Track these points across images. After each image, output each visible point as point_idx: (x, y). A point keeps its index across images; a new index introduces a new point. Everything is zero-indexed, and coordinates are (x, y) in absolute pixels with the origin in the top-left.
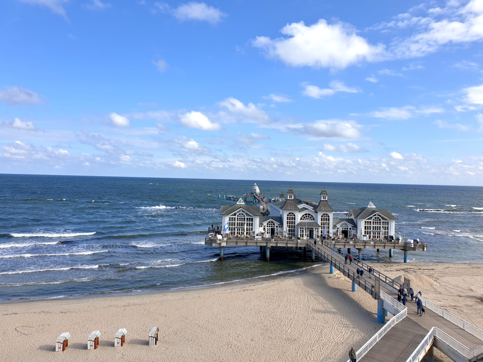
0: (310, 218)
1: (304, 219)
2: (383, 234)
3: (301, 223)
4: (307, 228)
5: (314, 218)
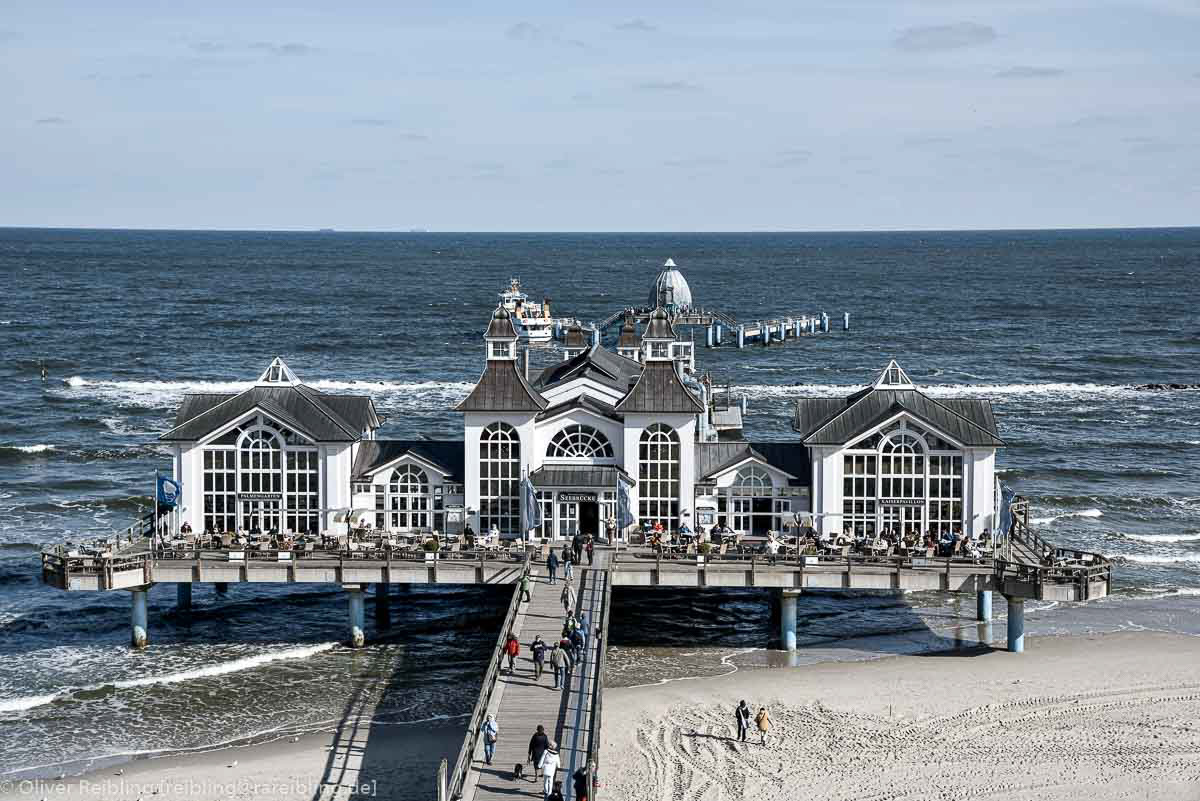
0: (594, 445)
1: (566, 451)
2: (934, 514)
3: (548, 468)
4: (566, 494)
5: (609, 450)
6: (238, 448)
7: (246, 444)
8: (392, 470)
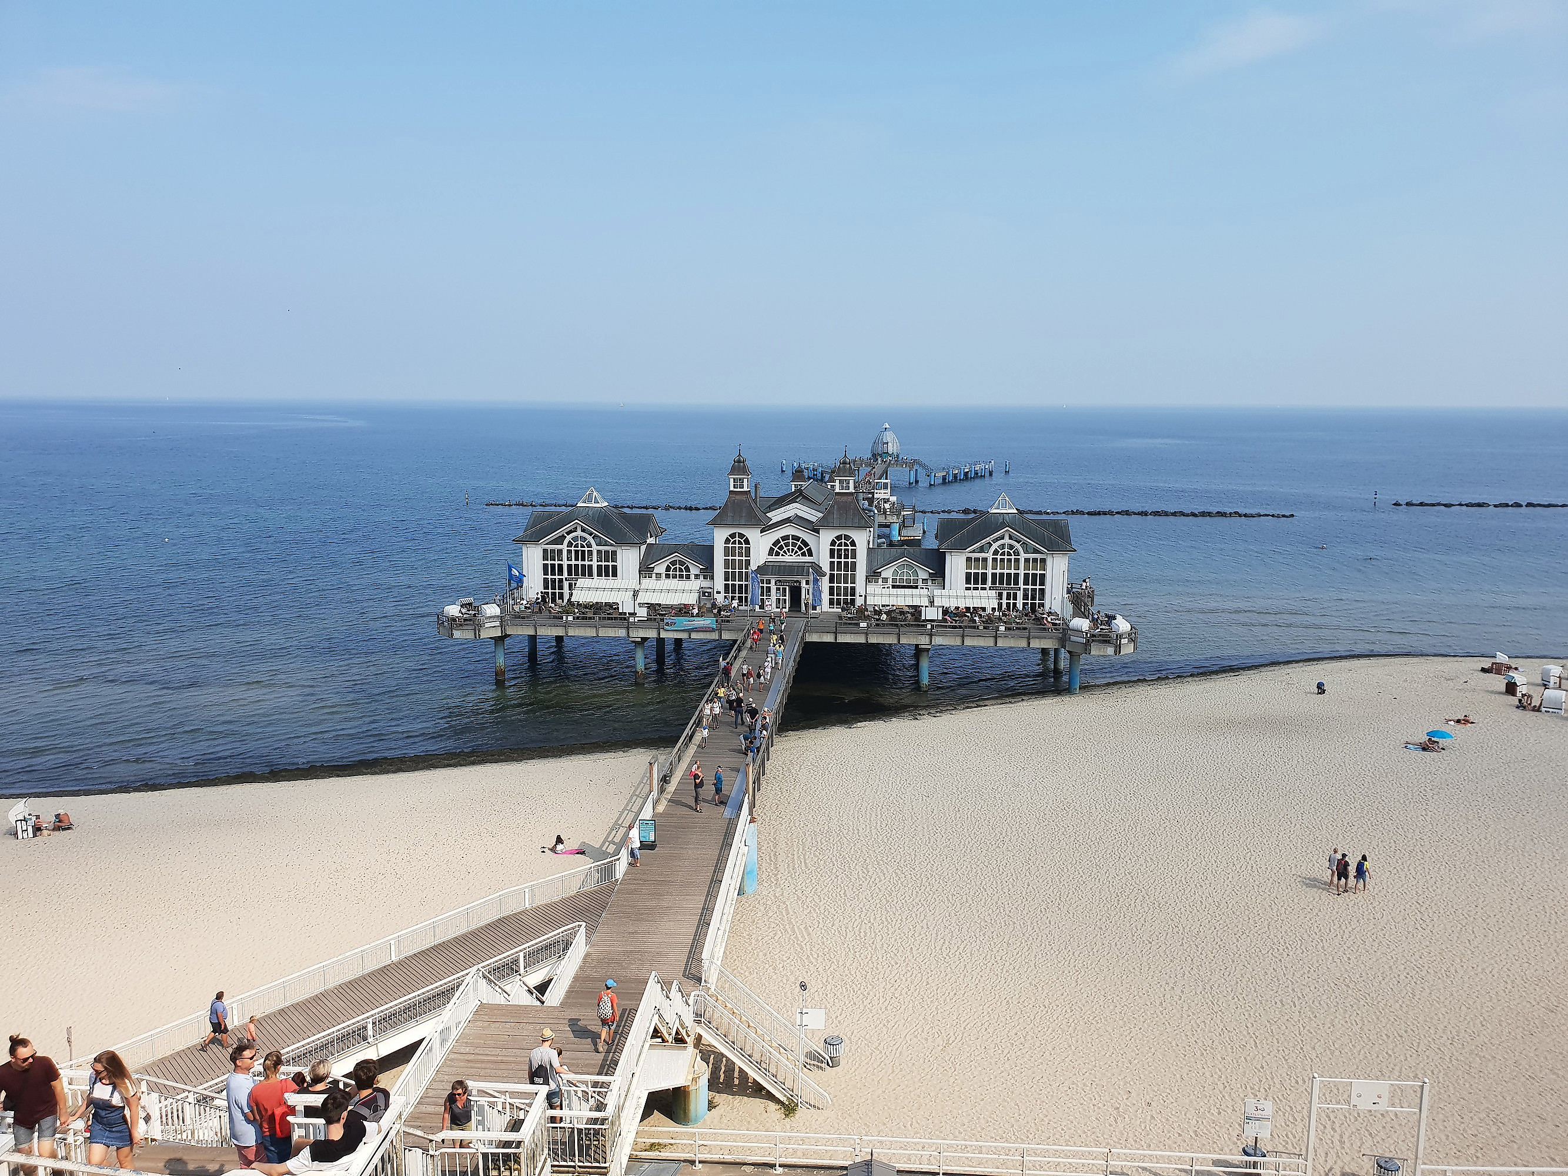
0: (800, 548)
1: (782, 552)
2: (1025, 597)
3: (770, 564)
4: (780, 581)
5: (809, 550)
6: (564, 547)
7: (570, 544)
8: (668, 563)
